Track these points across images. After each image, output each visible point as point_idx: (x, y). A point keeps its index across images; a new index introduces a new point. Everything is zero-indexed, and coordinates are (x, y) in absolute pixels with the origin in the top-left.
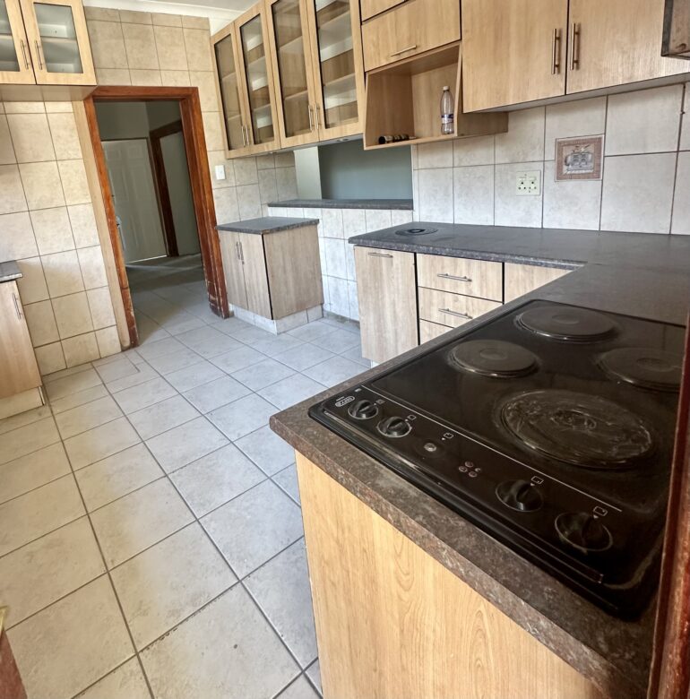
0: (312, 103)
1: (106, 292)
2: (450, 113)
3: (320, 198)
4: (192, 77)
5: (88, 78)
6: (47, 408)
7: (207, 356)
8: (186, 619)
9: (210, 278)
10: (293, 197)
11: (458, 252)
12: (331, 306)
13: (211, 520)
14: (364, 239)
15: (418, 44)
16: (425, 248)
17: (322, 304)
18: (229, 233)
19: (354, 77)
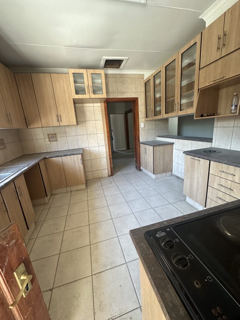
0: (176, 102)
1: (105, 159)
2: (236, 104)
3: (177, 135)
4: (137, 94)
5: (104, 96)
6: (86, 190)
7: (132, 183)
8: (108, 270)
9: (136, 158)
10: (167, 134)
11: (230, 163)
12: (175, 172)
13: (122, 238)
14: (189, 153)
15: (225, 75)
16: (215, 159)
17: (172, 171)
18: (143, 145)
19: (194, 91)
